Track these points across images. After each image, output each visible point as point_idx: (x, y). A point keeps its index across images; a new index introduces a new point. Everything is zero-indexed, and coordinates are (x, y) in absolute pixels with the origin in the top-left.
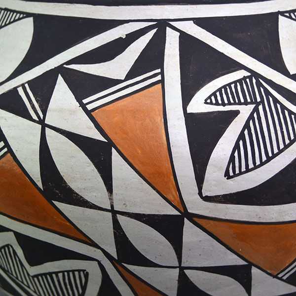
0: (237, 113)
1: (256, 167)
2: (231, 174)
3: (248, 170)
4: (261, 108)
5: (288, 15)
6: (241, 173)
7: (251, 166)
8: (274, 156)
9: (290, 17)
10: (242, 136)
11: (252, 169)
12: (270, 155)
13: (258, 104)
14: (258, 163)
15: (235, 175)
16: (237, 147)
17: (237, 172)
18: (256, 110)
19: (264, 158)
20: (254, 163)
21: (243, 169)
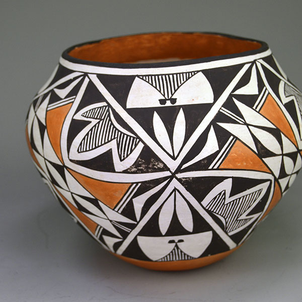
0: (90, 122)
1: (90, 150)
2: (80, 151)
3: (86, 151)
4: (101, 122)
5: (141, 77)
6: (83, 152)
7: (88, 149)
8: (99, 146)
9: (142, 79)
10: (87, 134)
11: (88, 151)
12: (97, 146)
13: (101, 120)
14: (91, 148)
15: (81, 152)
16: (84, 139)
17: (82, 151)
18: (99, 123)
19: (94, 147)
20: (89, 148)
21: (85, 150)
